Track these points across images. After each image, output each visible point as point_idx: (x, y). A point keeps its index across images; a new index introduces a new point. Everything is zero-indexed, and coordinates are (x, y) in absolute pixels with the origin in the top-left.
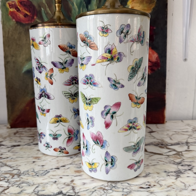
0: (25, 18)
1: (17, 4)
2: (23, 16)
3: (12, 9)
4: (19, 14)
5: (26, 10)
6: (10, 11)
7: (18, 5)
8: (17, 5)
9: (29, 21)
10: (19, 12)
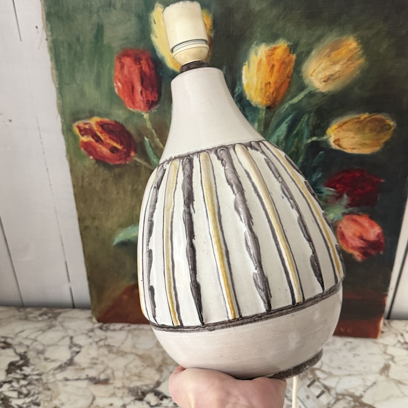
0: (112, 154)
1: (95, 128)
2: (108, 151)
3: (85, 136)
4: (100, 146)
5: (114, 141)
6: (83, 142)
7: (98, 131)
8: (94, 131)
9: (120, 159)
10: (100, 144)
